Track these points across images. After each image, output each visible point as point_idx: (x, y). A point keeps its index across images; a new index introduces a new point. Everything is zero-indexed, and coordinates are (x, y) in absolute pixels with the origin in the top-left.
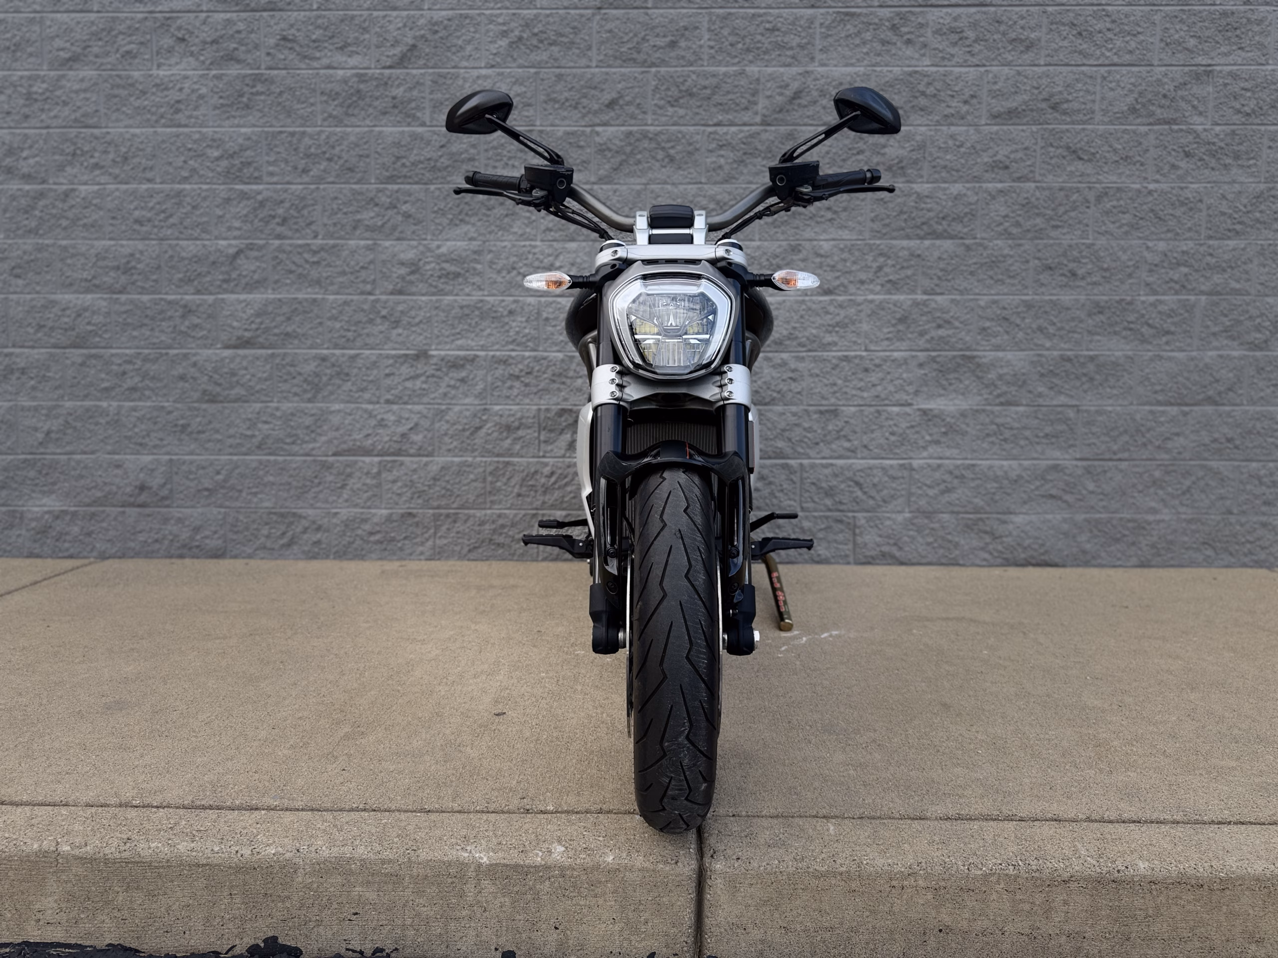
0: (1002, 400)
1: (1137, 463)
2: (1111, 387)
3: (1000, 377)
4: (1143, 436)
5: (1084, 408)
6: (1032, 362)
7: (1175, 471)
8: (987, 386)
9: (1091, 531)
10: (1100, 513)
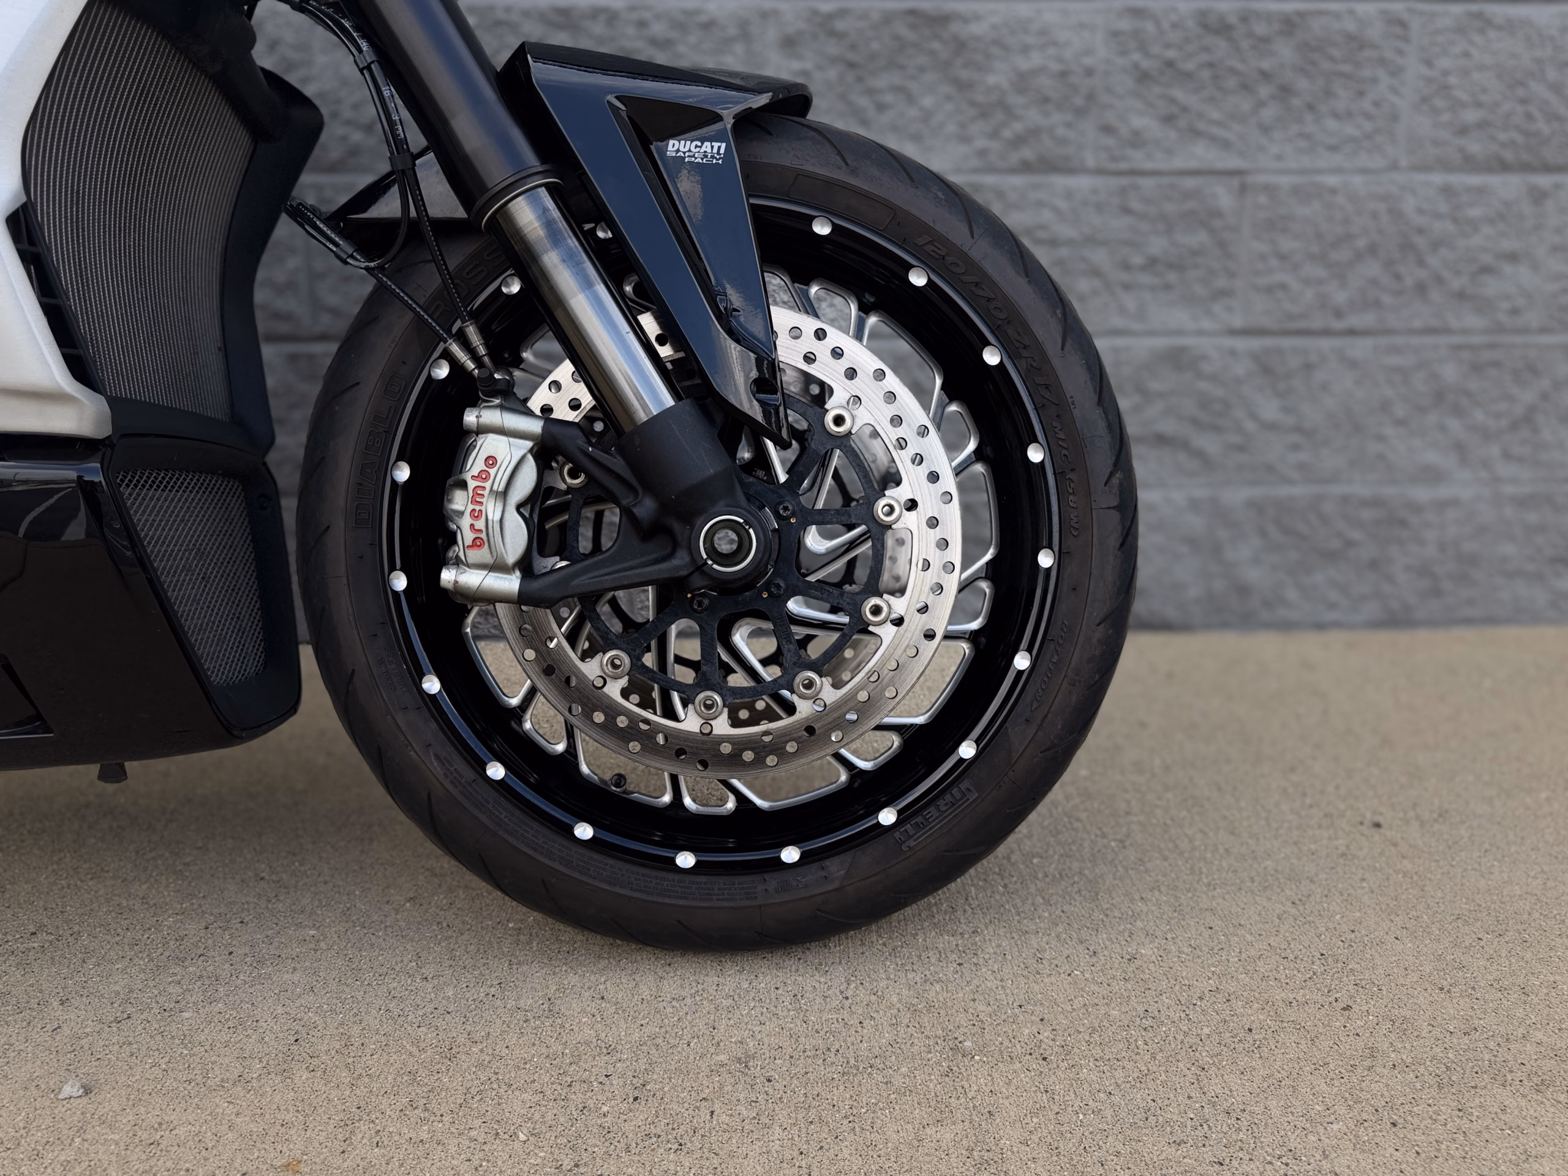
0: (1027, 153)
1: (1399, 340)
2: (1336, 116)
3: (1022, 81)
4: (1421, 263)
5: (1262, 179)
6: (1116, 34)
7: (1496, 364)
8: (984, 114)
9: (1263, 533)
10: (1290, 482)
